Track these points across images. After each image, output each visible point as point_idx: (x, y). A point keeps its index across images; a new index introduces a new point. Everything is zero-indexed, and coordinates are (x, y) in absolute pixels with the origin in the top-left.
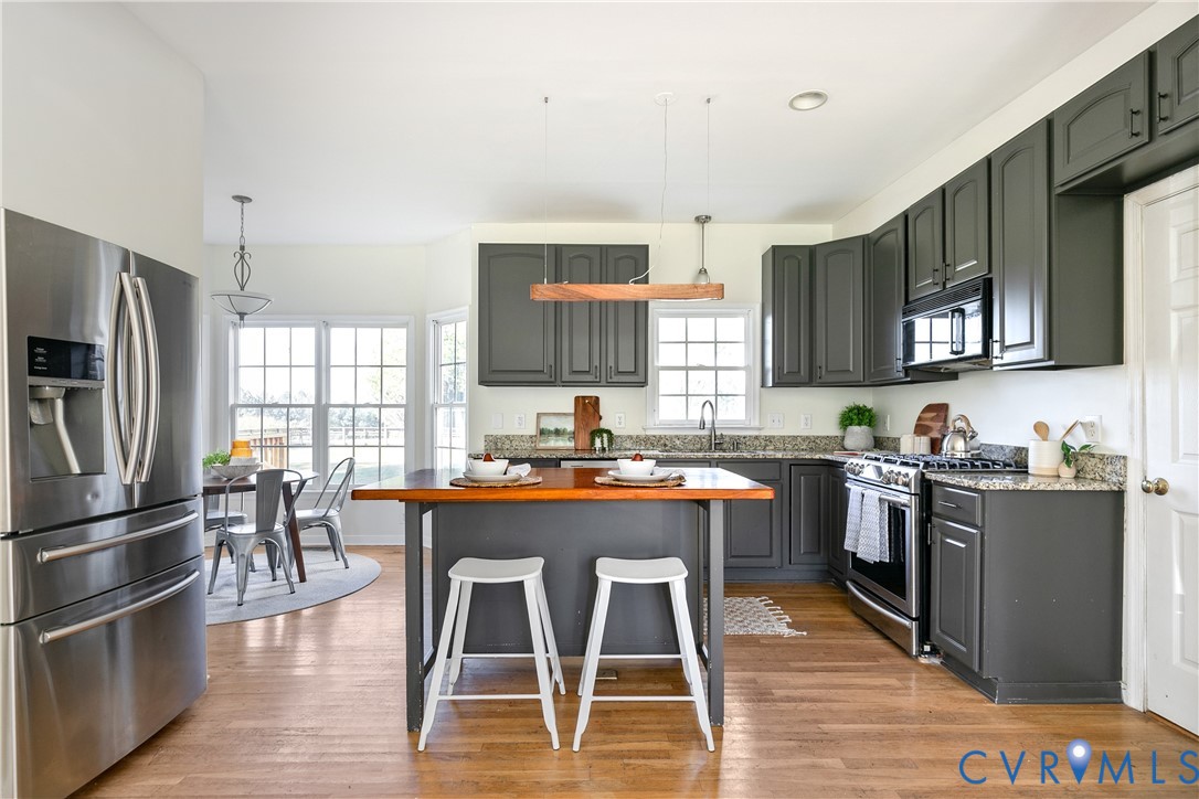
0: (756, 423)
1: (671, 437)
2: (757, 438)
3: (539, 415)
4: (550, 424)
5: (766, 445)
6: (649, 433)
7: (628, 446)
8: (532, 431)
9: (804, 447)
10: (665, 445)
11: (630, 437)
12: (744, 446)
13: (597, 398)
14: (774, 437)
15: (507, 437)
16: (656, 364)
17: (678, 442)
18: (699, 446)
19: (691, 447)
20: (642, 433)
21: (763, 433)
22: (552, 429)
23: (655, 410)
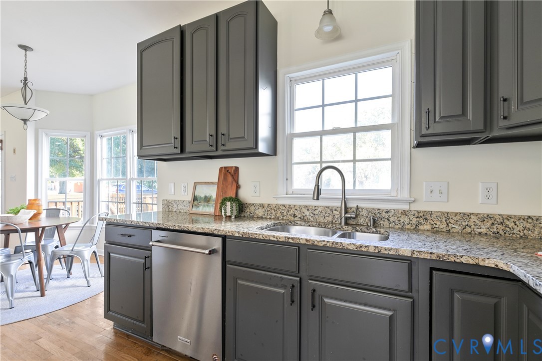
0: (405, 195)
1: (300, 207)
2: (404, 213)
3: (196, 185)
4: (202, 192)
5: (419, 224)
6: (281, 202)
7: (260, 215)
8: (190, 198)
9: (483, 230)
10: (295, 216)
11: (262, 206)
12: (386, 223)
13: (237, 169)
14: (431, 213)
15: (175, 201)
16: (288, 131)
17: (307, 213)
18: (330, 219)
19: (322, 220)
20: (274, 202)
21: (415, 207)
22: (203, 196)
23: (288, 179)
